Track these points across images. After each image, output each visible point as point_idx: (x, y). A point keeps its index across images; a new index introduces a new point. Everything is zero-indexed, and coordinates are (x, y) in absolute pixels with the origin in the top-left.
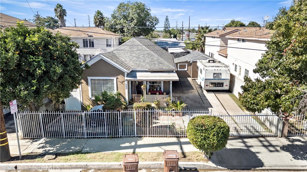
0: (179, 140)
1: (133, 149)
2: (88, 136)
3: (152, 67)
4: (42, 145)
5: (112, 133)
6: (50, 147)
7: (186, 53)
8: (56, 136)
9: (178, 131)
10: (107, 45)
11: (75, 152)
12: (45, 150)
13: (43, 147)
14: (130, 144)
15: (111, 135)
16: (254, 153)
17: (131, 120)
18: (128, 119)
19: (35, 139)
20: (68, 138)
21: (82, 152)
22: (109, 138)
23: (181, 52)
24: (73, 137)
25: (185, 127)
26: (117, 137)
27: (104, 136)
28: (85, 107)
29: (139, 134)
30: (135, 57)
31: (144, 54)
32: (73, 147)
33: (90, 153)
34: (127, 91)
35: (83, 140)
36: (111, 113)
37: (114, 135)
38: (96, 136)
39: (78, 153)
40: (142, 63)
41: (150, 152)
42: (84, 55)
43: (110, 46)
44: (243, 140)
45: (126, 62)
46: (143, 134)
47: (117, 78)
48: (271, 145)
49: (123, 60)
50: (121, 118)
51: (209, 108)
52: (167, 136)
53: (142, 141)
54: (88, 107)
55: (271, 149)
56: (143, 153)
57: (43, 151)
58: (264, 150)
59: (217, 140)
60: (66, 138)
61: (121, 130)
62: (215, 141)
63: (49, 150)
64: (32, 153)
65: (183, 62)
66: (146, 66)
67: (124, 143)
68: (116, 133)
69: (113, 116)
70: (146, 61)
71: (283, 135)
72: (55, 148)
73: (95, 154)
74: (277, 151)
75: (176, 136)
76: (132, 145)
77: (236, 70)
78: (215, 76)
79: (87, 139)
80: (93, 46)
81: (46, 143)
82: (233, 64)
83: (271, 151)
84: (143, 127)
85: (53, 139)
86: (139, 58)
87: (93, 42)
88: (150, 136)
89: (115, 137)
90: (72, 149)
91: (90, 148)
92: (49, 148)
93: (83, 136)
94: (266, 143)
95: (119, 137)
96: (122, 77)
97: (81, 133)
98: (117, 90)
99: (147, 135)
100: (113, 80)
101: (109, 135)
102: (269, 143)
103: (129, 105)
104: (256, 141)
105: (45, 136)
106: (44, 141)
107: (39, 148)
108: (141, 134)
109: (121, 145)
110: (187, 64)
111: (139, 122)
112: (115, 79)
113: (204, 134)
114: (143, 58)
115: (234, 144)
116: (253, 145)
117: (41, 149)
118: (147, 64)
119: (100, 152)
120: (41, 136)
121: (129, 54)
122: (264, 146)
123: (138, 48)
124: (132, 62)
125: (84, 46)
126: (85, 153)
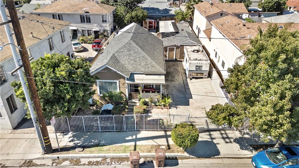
0: (166, 133)
1: (134, 142)
2: (102, 130)
3: (146, 71)
4: (71, 139)
5: (119, 129)
6: (77, 140)
7: (175, 33)
8: (79, 130)
9: (165, 125)
10: (103, 21)
11: (96, 145)
12: (75, 144)
13: (72, 141)
14: (132, 137)
15: (118, 130)
16: (215, 144)
17: (132, 120)
18: (130, 119)
19: (65, 132)
20: (88, 132)
21: (100, 145)
22: (117, 131)
23: (171, 32)
24: (91, 131)
25: (171, 120)
26: (122, 131)
27: (113, 130)
28: (95, 101)
29: (138, 129)
30: (132, 60)
31: (140, 58)
32: (93, 141)
33: (105, 145)
34: (127, 90)
35: (98, 133)
36: (118, 116)
37: (120, 130)
38: (108, 131)
39: (97, 145)
40: (138, 67)
41: (146, 145)
42: (82, 30)
43: (106, 21)
44: (210, 133)
45: (126, 65)
46: (141, 129)
47: (119, 81)
48: (228, 138)
49: (123, 63)
50: (125, 119)
51: (190, 99)
52: (157, 130)
53: (140, 134)
54: (98, 102)
55: (227, 140)
56: (141, 146)
57: (73, 144)
58: (222, 141)
59: (190, 143)
60: (86, 132)
61: (125, 127)
62: (189, 144)
63: (78, 143)
64: (66, 146)
65: (172, 46)
66: (142, 69)
67: (128, 137)
68: (122, 129)
69: (120, 118)
70: (142, 65)
71: (238, 129)
72: (81, 142)
73: (109, 146)
74: (231, 142)
75: (164, 130)
76: (134, 138)
77: (216, 56)
78: (197, 68)
79: (101, 133)
80: (90, 22)
81: (74, 136)
82: (215, 50)
83: (227, 142)
84: (141, 125)
85: (77, 132)
86: (136, 61)
87: (89, 18)
88: (145, 130)
89: (121, 131)
90: (92, 142)
91: (105, 142)
92: (77, 142)
93: (98, 130)
94: (225, 136)
95: (124, 131)
96: (123, 81)
97: (96, 126)
98: (120, 89)
99: (144, 130)
100: (116, 82)
101: (117, 130)
102: (227, 135)
103: (129, 99)
104: (218, 134)
105: (71, 130)
106: (72, 135)
107: (70, 142)
108: (139, 129)
109: (126, 138)
110: (175, 47)
111: (138, 121)
112: (118, 82)
113: (182, 140)
114: (139, 61)
115: (203, 136)
116: (216, 137)
117: (72, 142)
118: (143, 68)
119: (112, 145)
120: (69, 131)
121: (128, 57)
122: (223, 138)
123: (135, 51)
124: (130, 65)
125: (82, 22)
126: (102, 146)
